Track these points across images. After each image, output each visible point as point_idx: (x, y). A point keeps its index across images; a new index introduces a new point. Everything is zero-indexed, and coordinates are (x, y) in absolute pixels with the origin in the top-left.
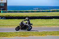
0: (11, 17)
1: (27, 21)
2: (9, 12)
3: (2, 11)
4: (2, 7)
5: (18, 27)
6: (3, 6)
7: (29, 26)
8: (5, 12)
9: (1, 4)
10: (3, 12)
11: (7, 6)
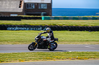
0: (58, 27)
1: (48, 34)
2: (55, 18)
3: (43, 17)
4: (43, 10)
5: (33, 44)
6: (46, 8)
7: (52, 42)
8: (49, 19)
9: (42, 5)
10: (45, 19)
11: (51, 9)
